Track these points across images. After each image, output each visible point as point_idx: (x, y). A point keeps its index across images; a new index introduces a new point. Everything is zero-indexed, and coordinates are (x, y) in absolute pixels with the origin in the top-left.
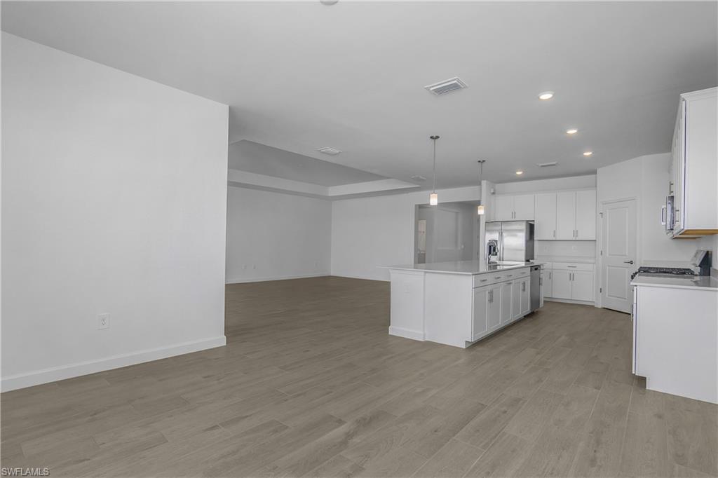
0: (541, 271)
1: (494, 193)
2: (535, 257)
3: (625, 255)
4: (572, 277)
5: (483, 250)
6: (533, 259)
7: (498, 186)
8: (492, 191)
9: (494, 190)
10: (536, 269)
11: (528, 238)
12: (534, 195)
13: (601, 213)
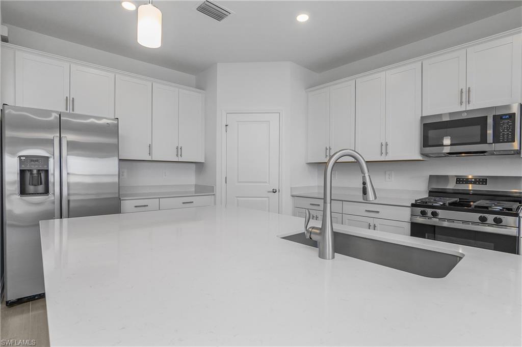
1: (6, 41)
3: (266, 182)
12: (115, 76)
13: (227, 125)
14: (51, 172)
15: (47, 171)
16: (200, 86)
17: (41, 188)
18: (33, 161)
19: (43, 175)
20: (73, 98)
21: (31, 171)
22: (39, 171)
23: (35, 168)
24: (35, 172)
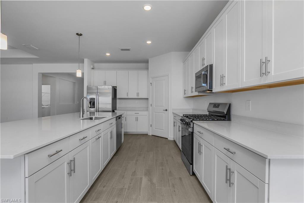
0: (122, 119)
1: (93, 69)
2: (117, 108)
3: (163, 106)
4: (137, 119)
5: (86, 103)
6: (116, 109)
7: (96, 65)
8: (92, 67)
9: (93, 66)
10: (119, 118)
11: (113, 97)
12: (117, 72)
13: (151, 83)
14: (95, 102)
18: (92, 99)
20: (106, 81)
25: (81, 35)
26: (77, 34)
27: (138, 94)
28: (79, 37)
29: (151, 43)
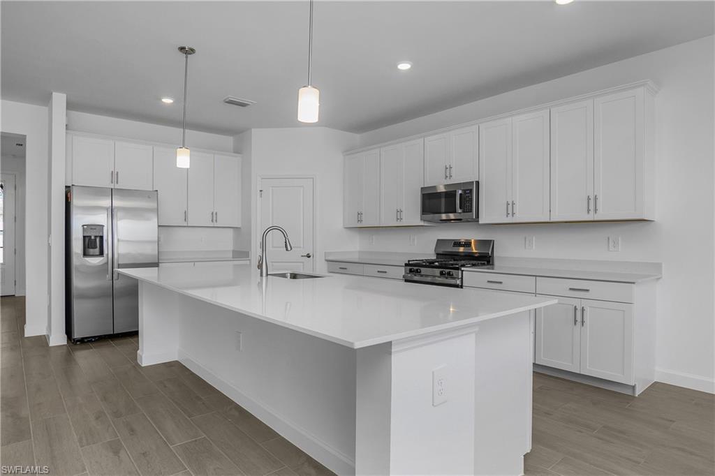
1: (67, 127)
3: (300, 247)
12: (153, 148)
13: (261, 191)
14: (105, 238)
15: (102, 238)
16: (237, 151)
17: (97, 251)
18: (92, 229)
19: (98, 240)
20: (117, 173)
21: (90, 237)
22: (96, 237)
23: (93, 234)
24: (93, 238)
25: (192, 51)
26: (182, 49)
27: (214, 216)
28: (186, 57)
29: (410, 69)
